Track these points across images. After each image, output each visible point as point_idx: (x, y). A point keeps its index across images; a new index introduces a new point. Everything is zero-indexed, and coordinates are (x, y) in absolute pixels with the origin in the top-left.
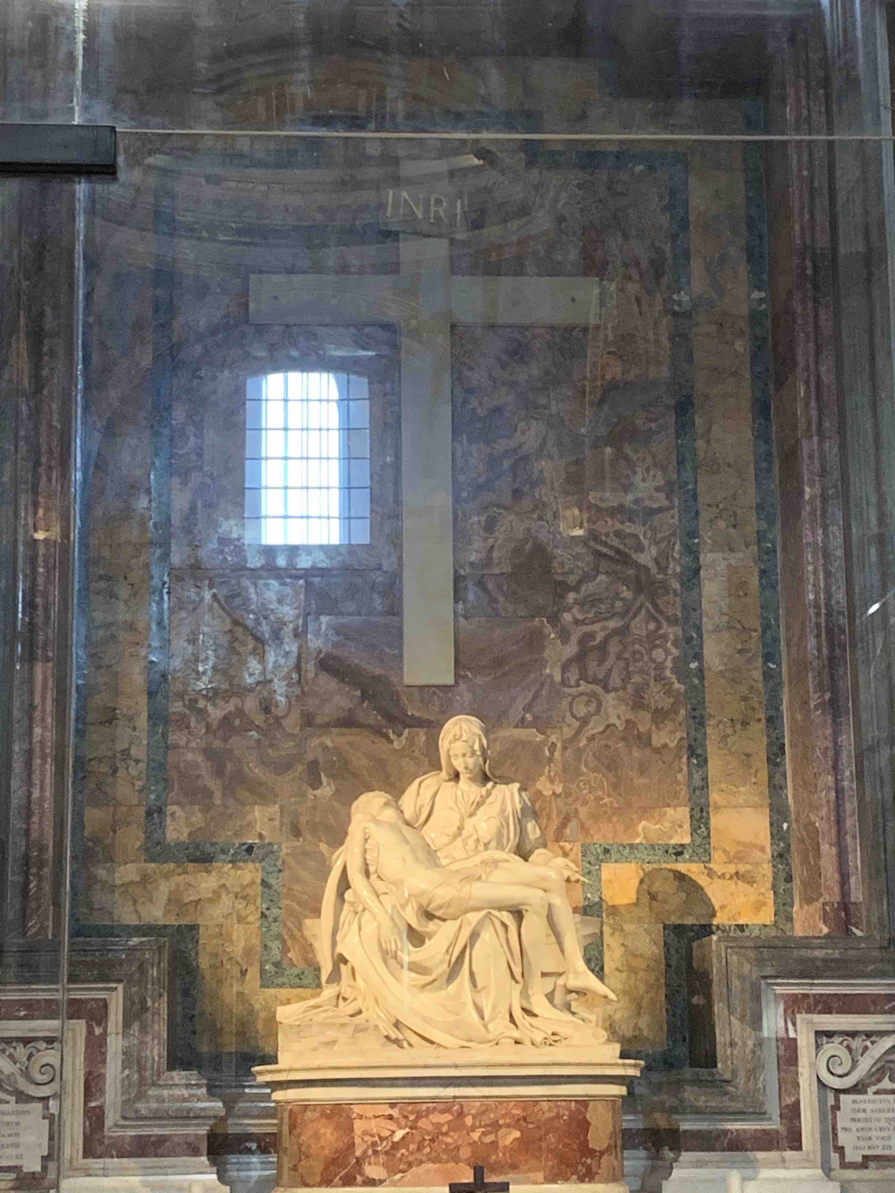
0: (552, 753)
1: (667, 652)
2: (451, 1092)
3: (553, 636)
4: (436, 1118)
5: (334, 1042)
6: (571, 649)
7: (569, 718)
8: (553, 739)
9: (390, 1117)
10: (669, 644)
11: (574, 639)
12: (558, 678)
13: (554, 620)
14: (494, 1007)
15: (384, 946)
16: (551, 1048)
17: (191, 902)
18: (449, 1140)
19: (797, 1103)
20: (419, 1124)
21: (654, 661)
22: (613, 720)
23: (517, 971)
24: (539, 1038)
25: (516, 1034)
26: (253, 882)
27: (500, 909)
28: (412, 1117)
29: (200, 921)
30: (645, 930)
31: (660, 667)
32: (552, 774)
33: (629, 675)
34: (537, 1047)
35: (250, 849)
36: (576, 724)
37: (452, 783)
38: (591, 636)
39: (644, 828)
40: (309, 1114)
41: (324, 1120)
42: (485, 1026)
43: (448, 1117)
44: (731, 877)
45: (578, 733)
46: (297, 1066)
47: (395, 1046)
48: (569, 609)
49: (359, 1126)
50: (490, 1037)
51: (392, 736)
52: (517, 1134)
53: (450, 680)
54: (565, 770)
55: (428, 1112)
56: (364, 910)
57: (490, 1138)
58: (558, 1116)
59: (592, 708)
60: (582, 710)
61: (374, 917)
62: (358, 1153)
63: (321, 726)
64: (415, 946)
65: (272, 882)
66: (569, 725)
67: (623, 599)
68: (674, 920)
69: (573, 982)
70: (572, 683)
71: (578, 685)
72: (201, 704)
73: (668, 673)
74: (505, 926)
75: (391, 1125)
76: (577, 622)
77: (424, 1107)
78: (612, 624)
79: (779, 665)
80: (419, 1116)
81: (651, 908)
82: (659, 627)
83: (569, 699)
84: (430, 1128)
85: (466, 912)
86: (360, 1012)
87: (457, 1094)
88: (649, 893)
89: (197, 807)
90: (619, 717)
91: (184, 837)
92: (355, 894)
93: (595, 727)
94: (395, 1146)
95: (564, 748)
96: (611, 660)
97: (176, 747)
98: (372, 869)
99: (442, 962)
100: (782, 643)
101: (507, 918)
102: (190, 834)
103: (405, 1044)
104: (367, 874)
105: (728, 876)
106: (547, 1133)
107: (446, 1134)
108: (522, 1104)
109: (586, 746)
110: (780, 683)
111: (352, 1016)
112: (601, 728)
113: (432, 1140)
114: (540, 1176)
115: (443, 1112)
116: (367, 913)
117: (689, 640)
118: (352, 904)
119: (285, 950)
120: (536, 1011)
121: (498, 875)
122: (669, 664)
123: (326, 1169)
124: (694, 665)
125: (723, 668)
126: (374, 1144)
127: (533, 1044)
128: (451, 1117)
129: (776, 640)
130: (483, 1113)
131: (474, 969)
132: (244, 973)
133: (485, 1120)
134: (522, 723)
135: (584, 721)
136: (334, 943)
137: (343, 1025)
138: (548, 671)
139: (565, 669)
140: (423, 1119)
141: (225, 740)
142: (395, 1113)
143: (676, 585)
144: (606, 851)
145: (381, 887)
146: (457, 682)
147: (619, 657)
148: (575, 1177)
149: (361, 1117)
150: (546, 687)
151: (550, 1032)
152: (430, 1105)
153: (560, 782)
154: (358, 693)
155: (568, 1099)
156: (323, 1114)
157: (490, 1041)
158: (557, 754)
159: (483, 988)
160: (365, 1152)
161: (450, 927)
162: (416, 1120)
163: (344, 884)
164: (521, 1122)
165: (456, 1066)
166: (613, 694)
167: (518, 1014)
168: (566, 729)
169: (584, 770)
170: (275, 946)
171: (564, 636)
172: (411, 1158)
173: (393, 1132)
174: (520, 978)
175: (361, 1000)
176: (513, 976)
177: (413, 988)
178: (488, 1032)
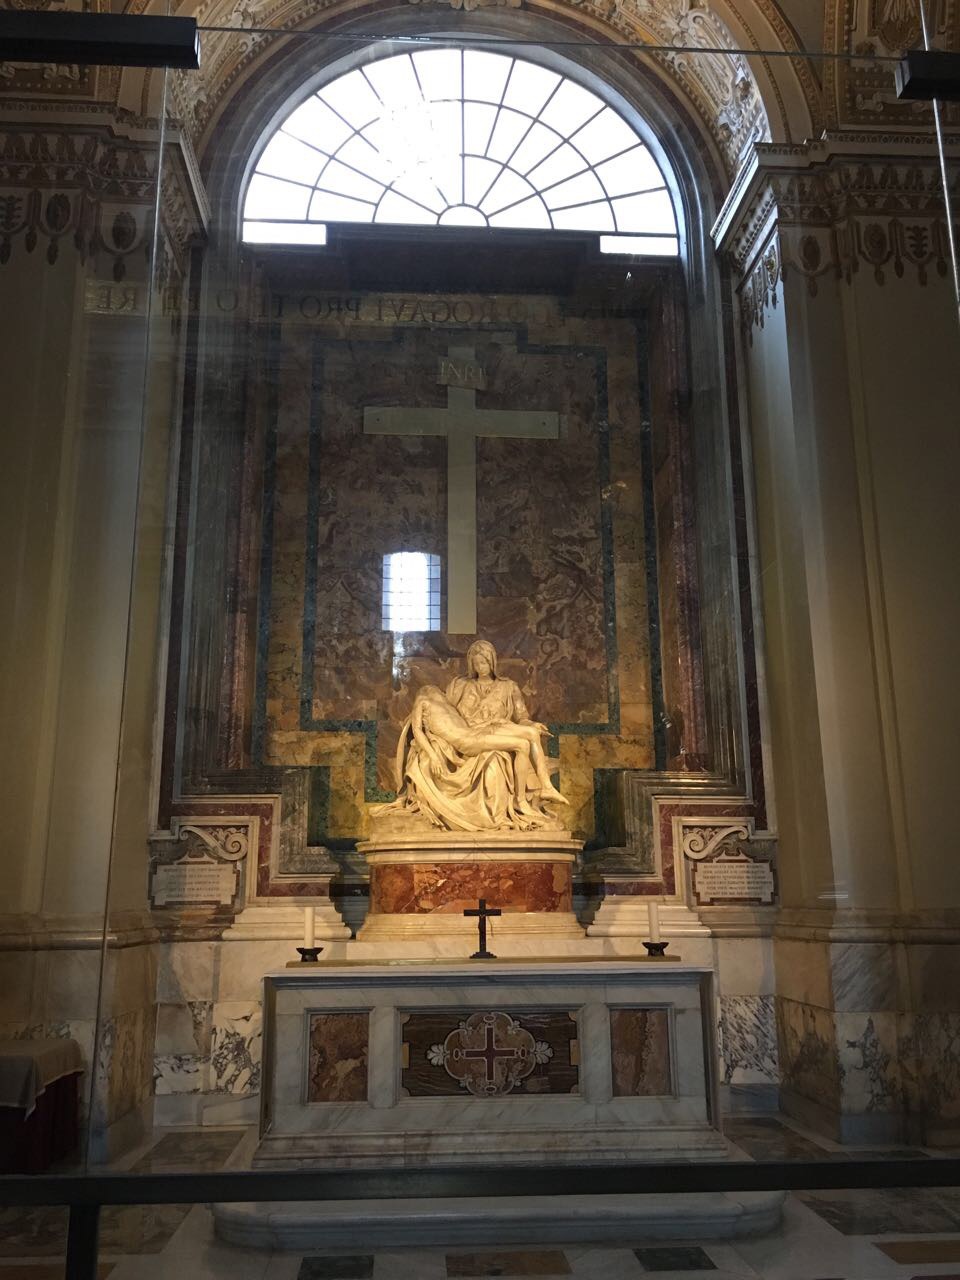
0: (531, 672)
1: (596, 617)
2: (472, 856)
3: (532, 607)
4: (462, 873)
5: (402, 828)
6: (543, 615)
7: (541, 653)
8: (532, 664)
9: (436, 872)
10: (597, 613)
11: (544, 610)
12: (535, 631)
13: (533, 598)
14: (498, 808)
15: (434, 772)
17: (326, 753)
18: (470, 886)
19: (672, 868)
20: (453, 876)
21: (588, 622)
22: (566, 655)
23: (512, 787)
24: (524, 825)
25: (511, 824)
26: (361, 743)
27: (501, 751)
28: (448, 872)
29: (330, 764)
30: (583, 772)
31: (592, 625)
32: (531, 684)
33: (574, 630)
34: (523, 831)
35: (360, 724)
36: (545, 656)
37: (474, 680)
38: (554, 608)
39: (583, 715)
40: (388, 870)
41: (396, 875)
42: (493, 819)
43: (470, 872)
44: (632, 743)
45: (546, 661)
46: (380, 841)
47: (438, 830)
48: (541, 593)
49: (416, 877)
50: (495, 825)
51: (442, 662)
52: (511, 883)
53: (474, 633)
54: (538, 682)
55: (458, 869)
56: (422, 750)
57: (495, 885)
58: (535, 873)
59: (554, 648)
60: (548, 648)
61: (427, 755)
62: (416, 893)
64: (451, 772)
65: (373, 743)
66: (541, 657)
67: (571, 588)
68: (600, 766)
69: (545, 795)
70: (543, 633)
71: (546, 635)
72: (333, 642)
73: (596, 629)
74: (504, 760)
75: (436, 877)
76: (545, 600)
77: (456, 866)
78: (565, 601)
79: (658, 625)
80: (453, 871)
81: (586, 760)
82: (591, 603)
83: (541, 642)
84: (459, 879)
85: (483, 751)
86: (418, 810)
87: (475, 858)
88: (585, 751)
89: (330, 700)
90: (569, 653)
91: (323, 717)
92: (416, 742)
93: (555, 658)
94: (439, 889)
95: (538, 669)
96: (565, 620)
97: (319, 666)
98: (427, 727)
99: (467, 781)
100: (660, 614)
101: (506, 755)
102: (326, 716)
103: (444, 829)
104: (424, 730)
105: (629, 742)
106: (529, 882)
107: (468, 882)
108: (514, 864)
109: (550, 668)
110: (659, 636)
111: (414, 812)
112: (558, 659)
113: (460, 886)
114: (525, 907)
115: (466, 869)
116: (423, 752)
117: (608, 611)
118: (414, 747)
119: (379, 781)
120: (523, 810)
121: (500, 731)
122: (597, 624)
123: (397, 902)
124: (611, 624)
125: (627, 626)
126: (426, 888)
127: (521, 829)
129: (657, 611)
130: (491, 870)
131: (487, 785)
132: (355, 794)
133: (492, 874)
134: (514, 656)
135: (550, 655)
136: (404, 771)
137: (408, 817)
138: (529, 627)
139: (539, 625)
140: (455, 874)
141: (346, 663)
143: (600, 580)
144: (561, 728)
145: (432, 737)
146: (478, 633)
147: (568, 621)
148: (545, 909)
149: (418, 872)
150: (528, 636)
151: (531, 823)
152: (459, 864)
153: (536, 688)
155: (540, 862)
156: (396, 869)
157: (495, 828)
158: (534, 673)
159: (492, 796)
160: (420, 893)
161: (472, 761)
162: (450, 875)
163: (410, 735)
164: (514, 876)
165: (475, 842)
166: (565, 640)
167: (512, 812)
168: (539, 659)
169: (549, 682)
170: (373, 778)
171: (539, 608)
172: (448, 896)
173: (437, 881)
174: (513, 791)
175: (419, 802)
176: (509, 790)
177: (449, 797)
178: (494, 822)
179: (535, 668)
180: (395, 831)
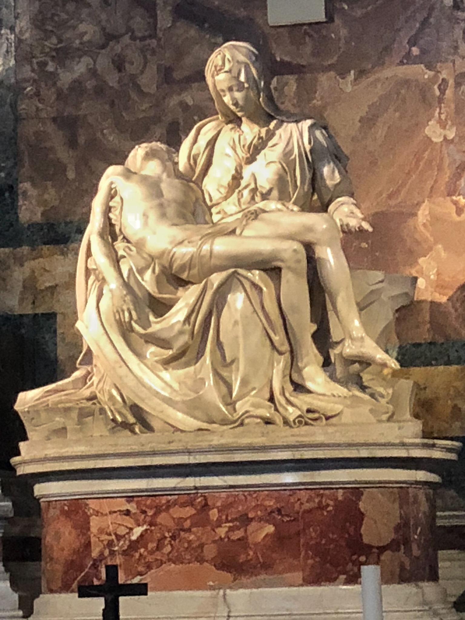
0: (443, 92)
2: (190, 482)
4: (178, 512)
8: (444, 75)
9: (128, 513)
14: (244, 383)
18: (192, 537)
20: (159, 520)
23: (277, 340)
25: (265, 413)
27: (250, 267)
28: (150, 513)
29: (57, 308)
32: (443, 117)
34: (291, 427)
37: (230, 126)
41: (62, 518)
42: (231, 404)
43: (189, 511)
47: (127, 432)
49: (95, 523)
52: (271, 529)
55: (169, 506)
57: (238, 535)
58: (321, 507)
62: (95, 554)
63: (180, 82)
64: (157, 316)
72: (51, 68)
74: (256, 287)
75: (129, 522)
77: (164, 500)
80: (158, 510)
84: (171, 524)
85: (211, 273)
86: (95, 395)
87: (198, 485)
91: (38, 218)
92: (94, 261)
94: (134, 546)
95: (457, 86)
97: (26, 117)
98: (117, 230)
99: (183, 332)
101: (260, 277)
102: (42, 214)
103: (137, 429)
104: (113, 236)
106: (307, 526)
107: (189, 530)
108: (276, 494)
111: (87, 399)
113: (173, 537)
114: (298, 576)
115: (183, 505)
118: (94, 271)
120: (309, 385)
123: (66, 573)
126: (110, 544)
127: (285, 423)
128: (193, 511)
130: (231, 505)
131: (222, 338)
133: (233, 513)
134: (408, 59)
140: (163, 514)
141: (77, 105)
142: (132, 507)
148: (343, 577)
149: (97, 513)
151: (305, 408)
152: (169, 497)
153: (453, 125)
155: (342, 486)
157: (232, 423)
158: (449, 93)
159: (233, 362)
160: (102, 554)
161: (193, 291)
162: (155, 515)
163: (89, 248)
164: (275, 515)
167: (277, 389)
172: (150, 558)
173: (131, 529)
176: (273, 346)
178: (233, 411)
179: (451, 82)
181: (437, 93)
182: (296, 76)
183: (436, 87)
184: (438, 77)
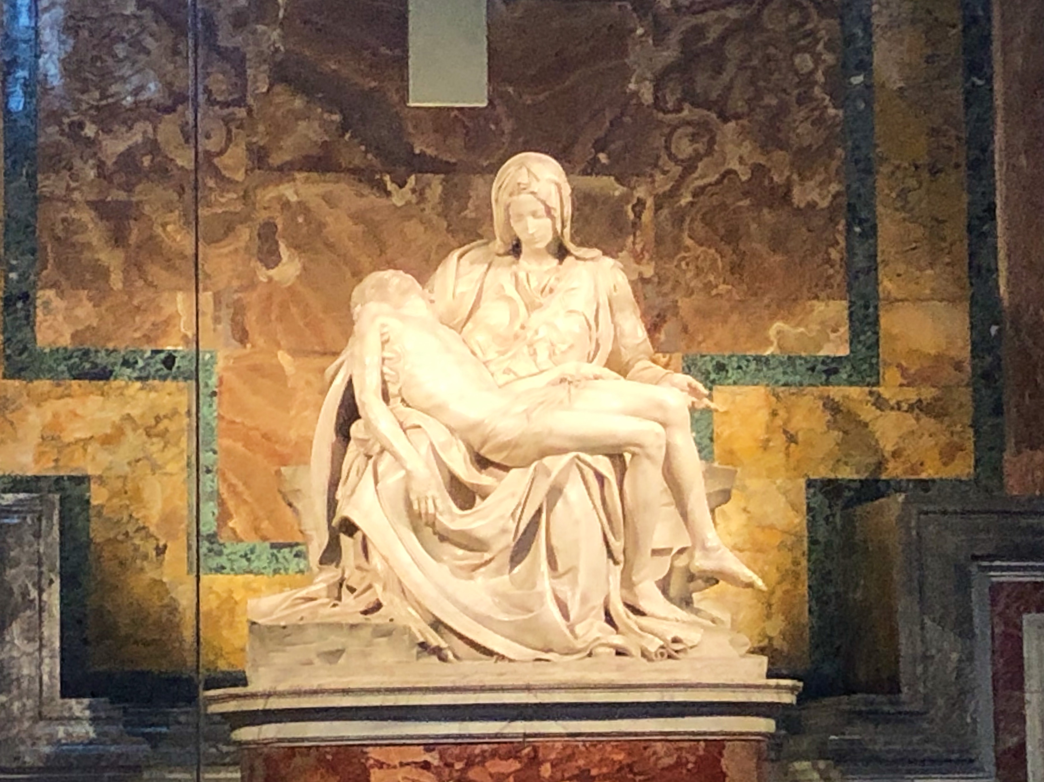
0: (638, 216)
1: (817, 59)
2: (519, 727)
3: (640, 31)
4: (497, 766)
5: (338, 653)
6: (670, 52)
7: (664, 161)
8: (641, 192)
9: (426, 766)
11: (674, 37)
12: (647, 97)
13: (643, 5)
14: (584, 600)
15: (416, 507)
16: (670, 661)
17: (77, 441)
19: (1022, 746)
21: (797, 73)
22: (734, 165)
23: (617, 545)
24: (654, 645)
25: (618, 640)
26: (175, 412)
27: (593, 451)
28: (459, 766)
29: (91, 470)
30: (778, 488)
31: (807, 82)
32: (638, 247)
33: (759, 95)
34: (650, 660)
35: (169, 361)
36: (677, 170)
37: (510, 258)
38: (700, 32)
39: (779, 332)
40: (298, 760)
41: (322, 770)
42: (571, 628)
43: (512, 765)
44: (911, 408)
45: (679, 183)
46: (281, 688)
47: (434, 659)
49: (377, 778)
50: (579, 645)
51: (391, 186)
53: (482, 100)
54: (659, 241)
55: (484, 757)
56: (382, 450)
58: (679, 764)
59: (701, 147)
60: (684, 148)
61: (398, 464)
63: (280, 169)
64: (462, 508)
66: (665, 173)
68: (823, 472)
69: (700, 564)
70: (670, 105)
71: (679, 110)
73: (817, 91)
74: (601, 478)
75: (428, 777)
76: (677, 9)
77: (477, 750)
78: (733, 14)
79: (989, 80)
80: (470, 763)
81: (788, 455)
82: (805, 19)
83: (666, 130)
86: (378, 606)
87: (528, 731)
88: (785, 432)
89: (84, 294)
90: (741, 160)
91: (65, 341)
92: (368, 426)
93: (705, 175)
95: (658, 207)
96: (730, 69)
97: (50, 199)
98: (393, 389)
99: (504, 531)
100: (996, 46)
101: (603, 464)
102: (74, 336)
103: (449, 656)
105: (905, 406)
108: (627, 746)
109: (692, 204)
110: (991, 108)
111: (365, 613)
112: (713, 178)
115: (507, 757)
116: (387, 457)
117: (849, 40)
118: (363, 442)
119: (225, 516)
120: (643, 605)
121: (587, 400)
122: (820, 77)
124: (858, 80)
125: (901, 84)
127: (643, 655)
128: (517, 765)
129: (986, 40)
130: (567, 759)
131: (554, 542)
132: (161, 551)
133: (571, 769)
134: (597, 167)
135: (689, 166)
137: (353, 627)
138: (632, 86)
139: (660, 82)
140: (477, 769)
141: (129, 188)
142: (433, 758)
144: (721, 367)
145: (414, 418)
147: (741, 68)
149: (380, 765)
150: (631, 112)
151: (669, 638)
152: (485, 747)
153: (651, 259)
154: (336, 117)
156: (321, 760)
157: (579, 651)
158: (647, 216)
159: (568, 571)
161: (517, 477)
162: (466, 769)
163: (350, 412)
164: (625, 772)
165: (528, 688)
166: (732, 124)
167: (618, 610)
168: (659, 177)
169: (689, 242)
170: (209, 509)
171: (658, 32)
174: (621, 558)
175: (378, 587)
176: (610, 554)
177: (458, 571)
178: (576, 637)
179: (650, 202)
180: (317, 662)
181: (631, 215)
182: (442, 176)
183: (630, 207)
184: (632, 195)
